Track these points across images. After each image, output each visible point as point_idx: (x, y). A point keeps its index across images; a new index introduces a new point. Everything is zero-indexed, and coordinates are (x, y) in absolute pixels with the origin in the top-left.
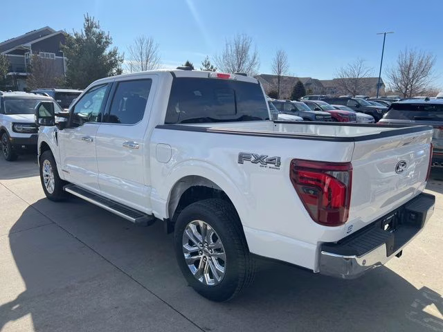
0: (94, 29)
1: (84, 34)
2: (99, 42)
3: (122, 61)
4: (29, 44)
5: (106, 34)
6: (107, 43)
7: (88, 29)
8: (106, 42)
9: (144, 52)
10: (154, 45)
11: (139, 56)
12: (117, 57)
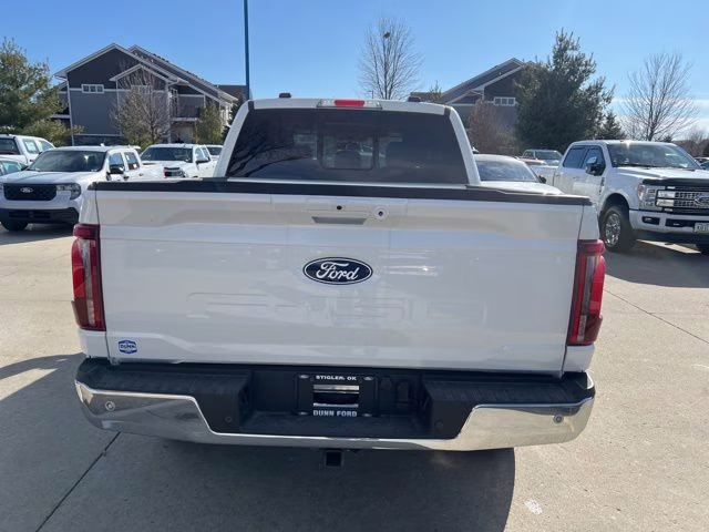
0: (569, 52)
1: (552, 62)
2: (573, 72)
3: (608, 100)
4: (482, 88)
5: (587, 58)
6: (587, 72)
7: (560, 54)
8: (584, 71)
9: (660, 80)
10: (682, 66)
11: (649, 88)
12: (600, 94)
